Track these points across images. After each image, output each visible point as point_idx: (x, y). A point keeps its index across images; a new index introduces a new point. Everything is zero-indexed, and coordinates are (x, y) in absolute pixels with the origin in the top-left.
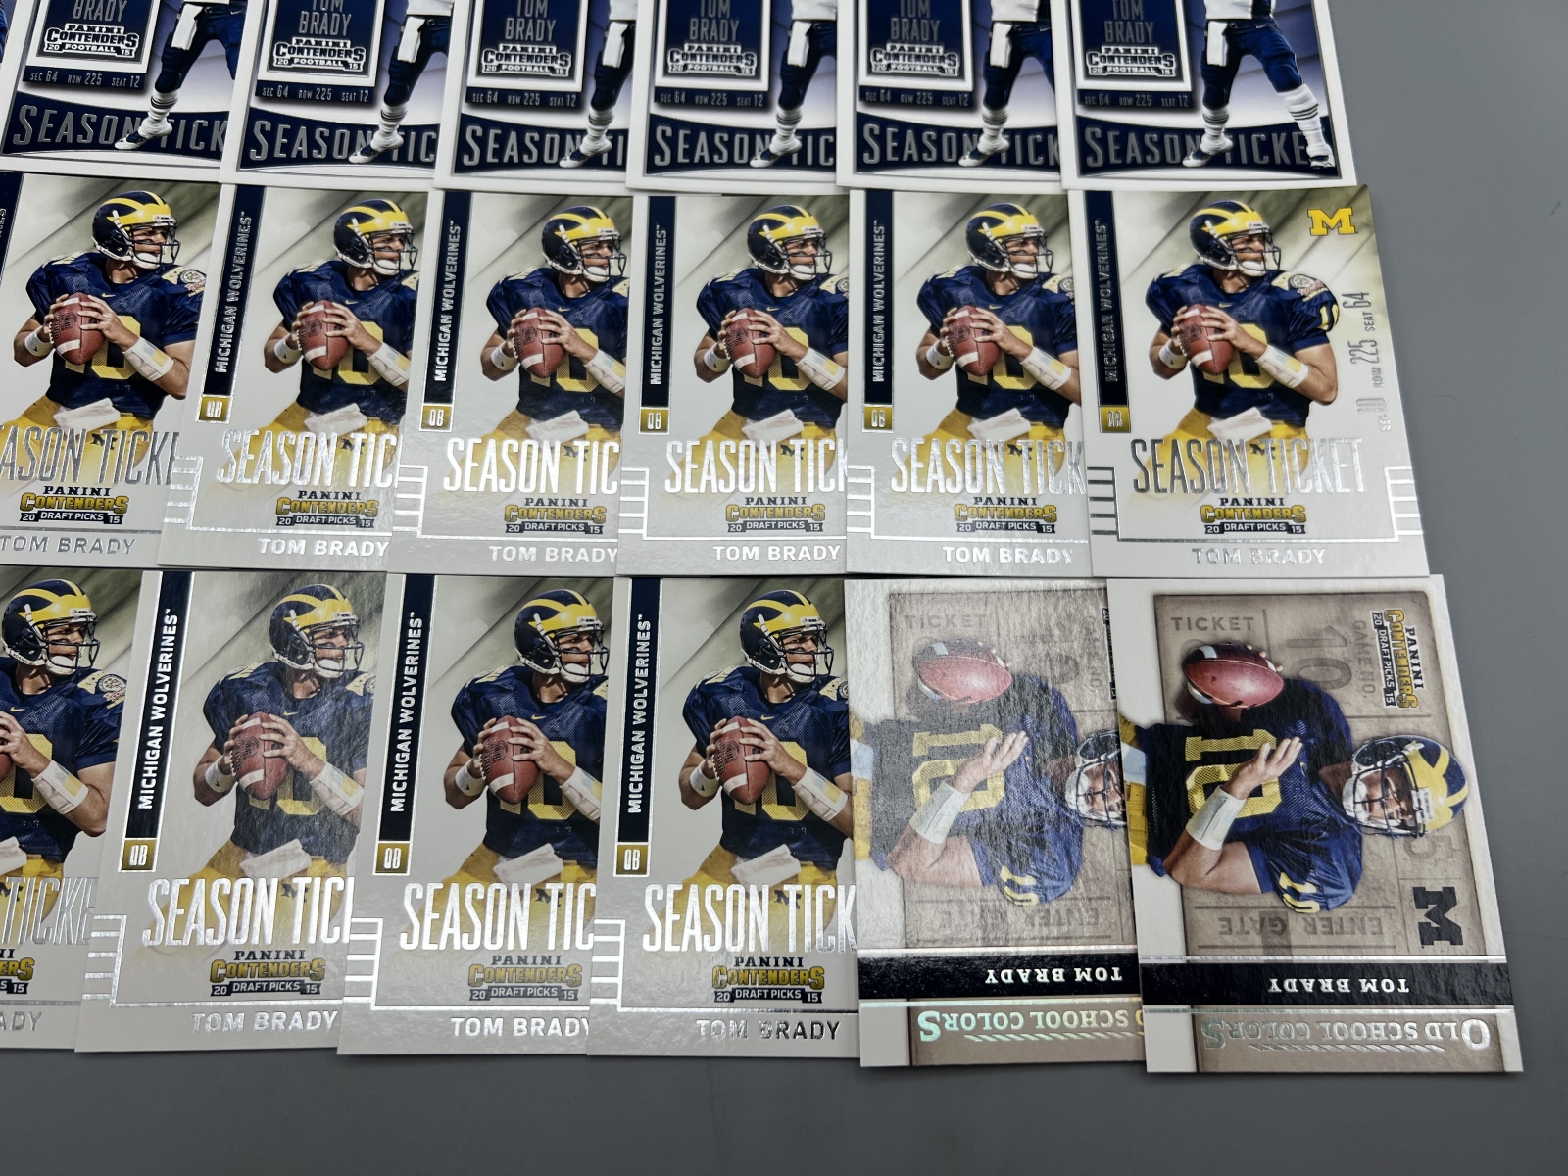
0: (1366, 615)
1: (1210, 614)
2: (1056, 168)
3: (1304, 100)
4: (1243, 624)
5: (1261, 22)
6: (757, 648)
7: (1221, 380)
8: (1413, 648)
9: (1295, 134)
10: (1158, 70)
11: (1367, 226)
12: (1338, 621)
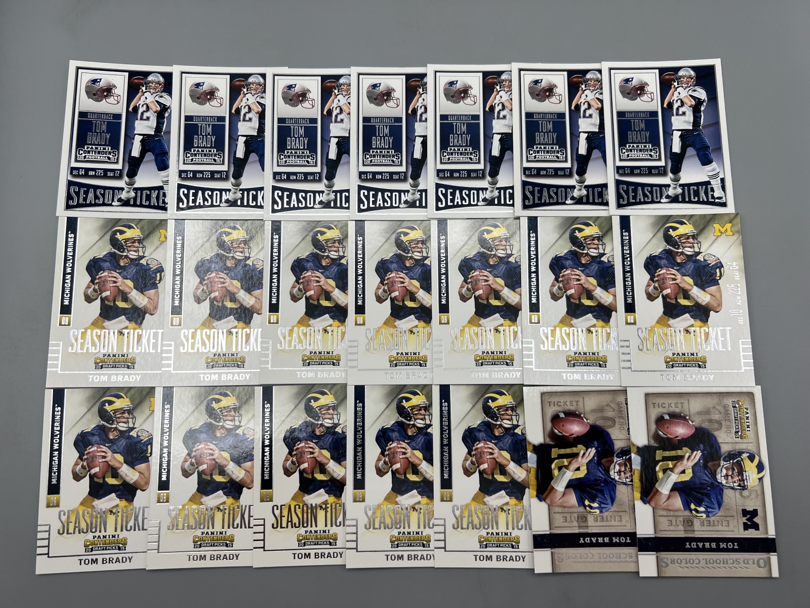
0: (729, 402)
1: (667, 401)
2: (607, 204)
3: (713, 170)
4: (680, 405)
5: (697, 131)
6: (489, 413)
7: (674, 302)
8: (747, 415)
9: (709, 187)
10: (651, 155)
11: (738, 232)
12: (718, 404)
